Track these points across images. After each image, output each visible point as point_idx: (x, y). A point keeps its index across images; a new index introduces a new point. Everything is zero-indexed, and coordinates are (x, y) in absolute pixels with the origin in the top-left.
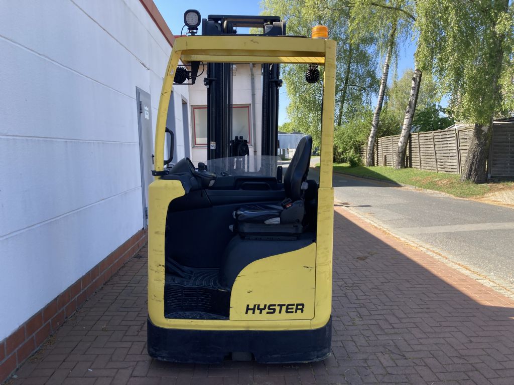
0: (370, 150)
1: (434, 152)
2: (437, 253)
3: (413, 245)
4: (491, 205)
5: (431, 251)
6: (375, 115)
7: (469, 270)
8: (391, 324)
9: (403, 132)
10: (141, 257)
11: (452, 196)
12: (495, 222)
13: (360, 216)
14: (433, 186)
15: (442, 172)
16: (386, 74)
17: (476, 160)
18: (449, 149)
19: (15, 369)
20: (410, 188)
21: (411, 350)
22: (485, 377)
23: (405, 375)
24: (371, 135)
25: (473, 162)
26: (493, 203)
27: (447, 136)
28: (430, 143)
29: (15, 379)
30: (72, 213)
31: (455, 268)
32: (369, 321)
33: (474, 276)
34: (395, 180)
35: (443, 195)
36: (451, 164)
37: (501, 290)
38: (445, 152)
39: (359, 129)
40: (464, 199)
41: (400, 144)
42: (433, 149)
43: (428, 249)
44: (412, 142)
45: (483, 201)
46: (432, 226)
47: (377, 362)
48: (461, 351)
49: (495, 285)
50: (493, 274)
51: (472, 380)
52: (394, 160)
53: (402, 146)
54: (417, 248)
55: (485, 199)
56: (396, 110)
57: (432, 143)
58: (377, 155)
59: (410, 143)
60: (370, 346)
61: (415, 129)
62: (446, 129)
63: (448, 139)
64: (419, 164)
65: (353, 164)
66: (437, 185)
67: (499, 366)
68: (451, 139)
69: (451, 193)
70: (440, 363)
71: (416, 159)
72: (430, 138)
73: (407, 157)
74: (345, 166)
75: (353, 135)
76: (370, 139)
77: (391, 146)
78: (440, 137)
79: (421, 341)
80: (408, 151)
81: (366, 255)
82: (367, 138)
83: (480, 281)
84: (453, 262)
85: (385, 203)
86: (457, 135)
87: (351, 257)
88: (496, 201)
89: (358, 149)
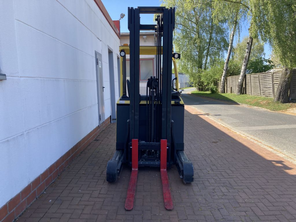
0: (223, 84)
1: (259, 85)
2: (256, 140)
3: (243, 136)
4: (290, 115)
5: (253, 139)
6: (225, 64)
7: (273, 149)
8: (228, 174)
9: (242, 74)
10: (98, 140)
11: (269, 110)
12: (291, 124)
13: (215, 121)
14: (258, 104)
15: (263, 97)
16: (232, 40)
17: (283, 90)
18: (267, 83)
19: (44, 190)
20: (245, 106)
21: (237, 185)
22: (273, 198)
23: (233, 196)
24: (223, 75)
25: (281, 91)
26: (291, 114)
27: (267, 76)
28: (257, 80)
29: (45, 194)
30: (67, 116)
31: (265, 148)
32: (217, 172)
33: (275, 152)
34: (236, 101)
35: (264, 109)
36: (269, 92)
37: (288, 158)
38: (265, 85)
39: (216, 72)
40: (275, 112)
41: (239, 81)
42: (258, 83)
43: (251, 138)
44: (247, 79)
45: (286, 113)
46: (255, 126)
47: (220, 190)
48: (262, 186)
49: (285, 156)
50: (285, 151)
51: (267, 199)
52: (236, 89)
53: (241, 82)
54: (245, 137)
55: (287, 112)
56: (238, 60)
57: (258, 80)
58: (227, 87)
59: (246, 80)
60: (216, 183)
61: (249, 72)
62: (266, 72)
63: (267, 78)
64: (250, 92)
65: (213, 92)
66: (260, 104)
67: (281, 193)
68: (269, 78)
69: (268, 109)
70: (251, 191)
71: (249, 89)
72: (257, 77)
73: (244, 88)
74: (208, 93)
75: (213, 75)
76: (223, 78)
77: (234, 82)
78: (263, 76)
79: (242, 181)
80: (244, 85)
81: (218, 141)
82: (221, 77)
83: (277, 154)
84: (264, 145)
85: (230, 114)
86: (273, 75)
87: (209, 142)
88: (293, 113)
89: (216, 84)
